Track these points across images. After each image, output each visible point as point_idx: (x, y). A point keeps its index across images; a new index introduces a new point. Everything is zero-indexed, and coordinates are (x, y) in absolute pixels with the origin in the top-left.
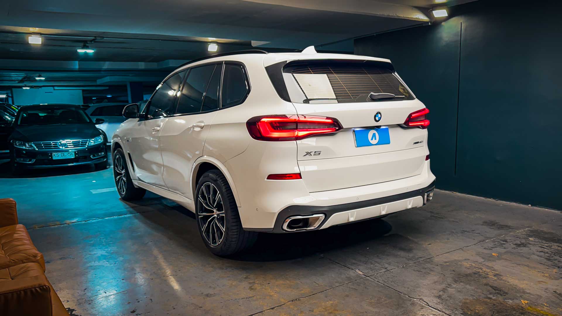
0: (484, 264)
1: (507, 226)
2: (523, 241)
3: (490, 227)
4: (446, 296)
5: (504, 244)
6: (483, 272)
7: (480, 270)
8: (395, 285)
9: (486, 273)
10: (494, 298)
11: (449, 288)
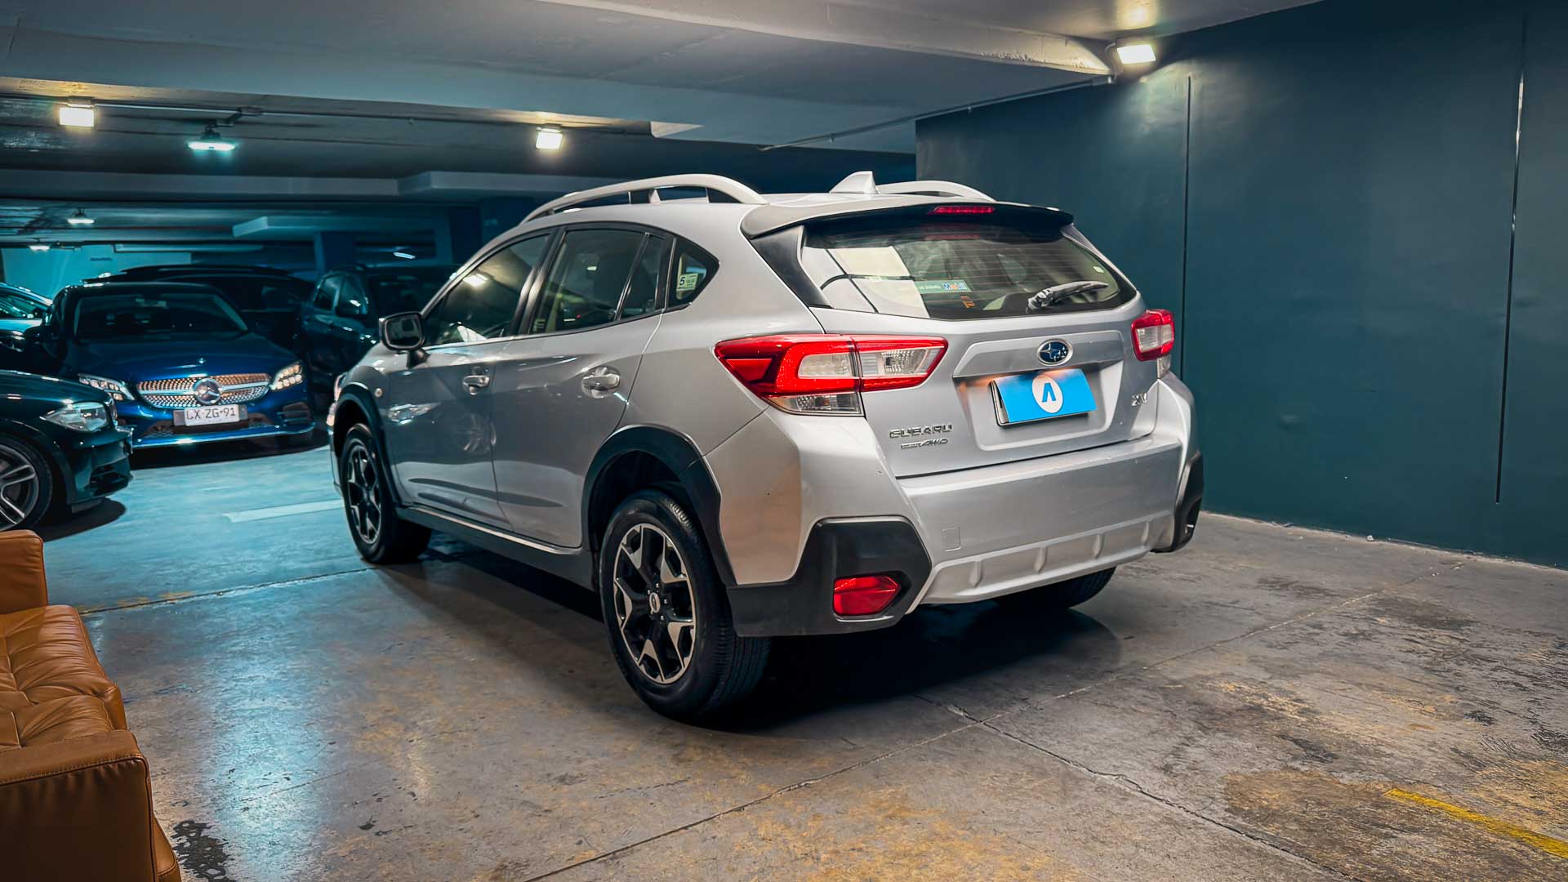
0: (1271, 686)
1: (1318, 590)
2: (1364, 626)
3: (1277, 592)
4: (1184, 768)
5: (1318, 634)
6: (1271, 704)
7: (1262, 700)
8: (1050, 742)
9: (1276, 706)
10: (1303, 769)
11: (1187, 745)
